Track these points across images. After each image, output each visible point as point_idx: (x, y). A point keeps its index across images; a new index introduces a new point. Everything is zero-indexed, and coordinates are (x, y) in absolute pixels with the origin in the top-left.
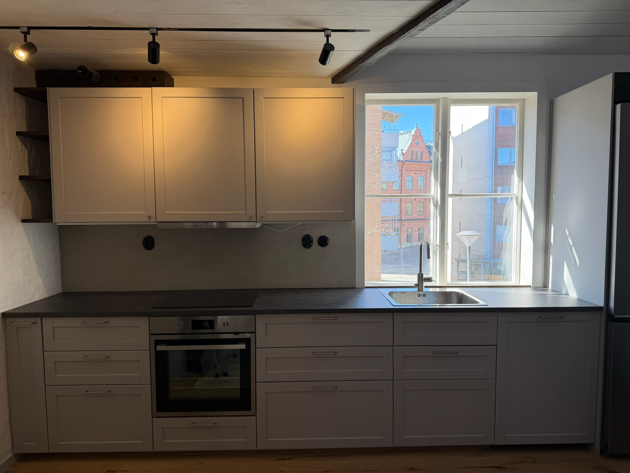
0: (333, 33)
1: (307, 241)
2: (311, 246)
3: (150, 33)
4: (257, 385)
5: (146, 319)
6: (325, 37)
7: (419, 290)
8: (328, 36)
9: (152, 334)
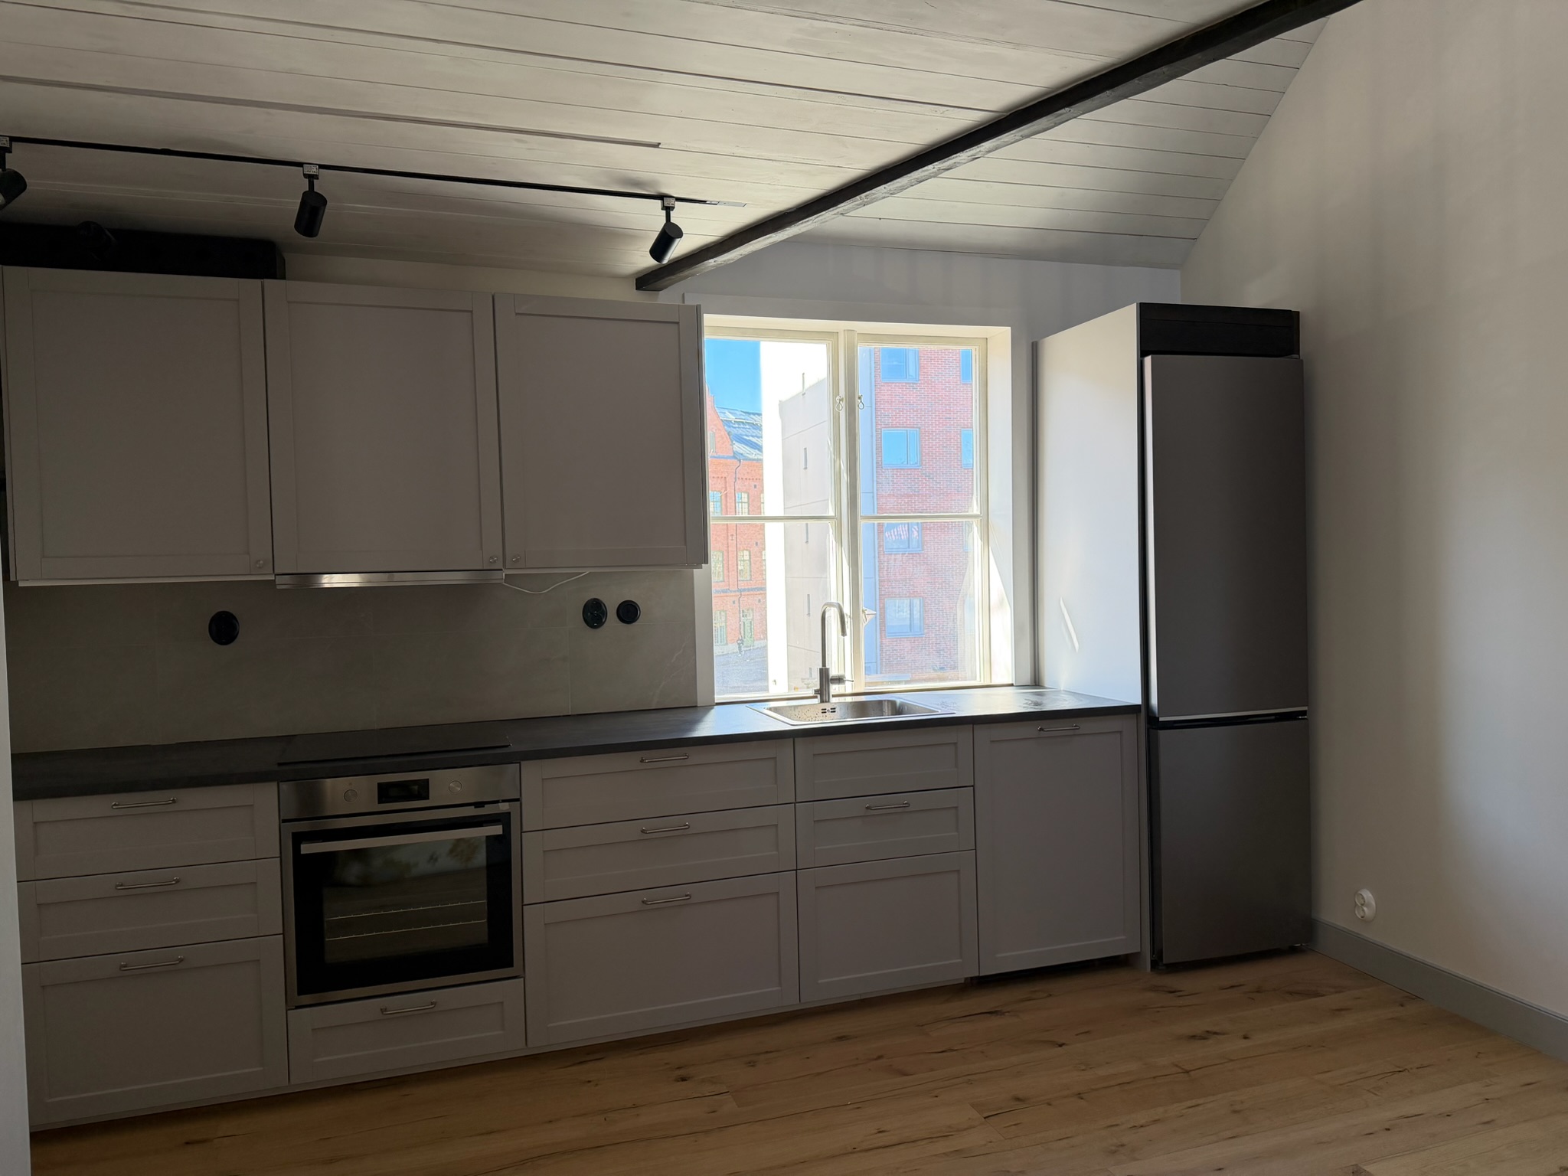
0: (678, 204)
1: (594, 614)
2: (604, 623)
3: (304, 175)
4: (524, 910)
5: (273, 786)
6: (662, 209)
7: (822, 701)
8: (668, 209)
9: (285, 821)
